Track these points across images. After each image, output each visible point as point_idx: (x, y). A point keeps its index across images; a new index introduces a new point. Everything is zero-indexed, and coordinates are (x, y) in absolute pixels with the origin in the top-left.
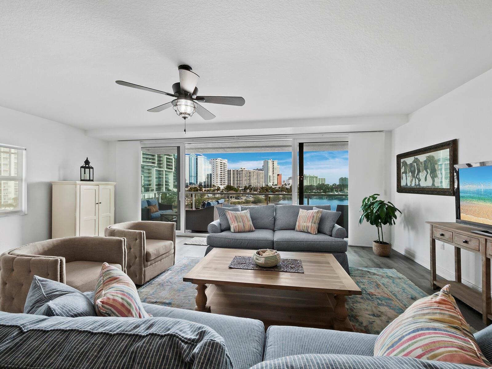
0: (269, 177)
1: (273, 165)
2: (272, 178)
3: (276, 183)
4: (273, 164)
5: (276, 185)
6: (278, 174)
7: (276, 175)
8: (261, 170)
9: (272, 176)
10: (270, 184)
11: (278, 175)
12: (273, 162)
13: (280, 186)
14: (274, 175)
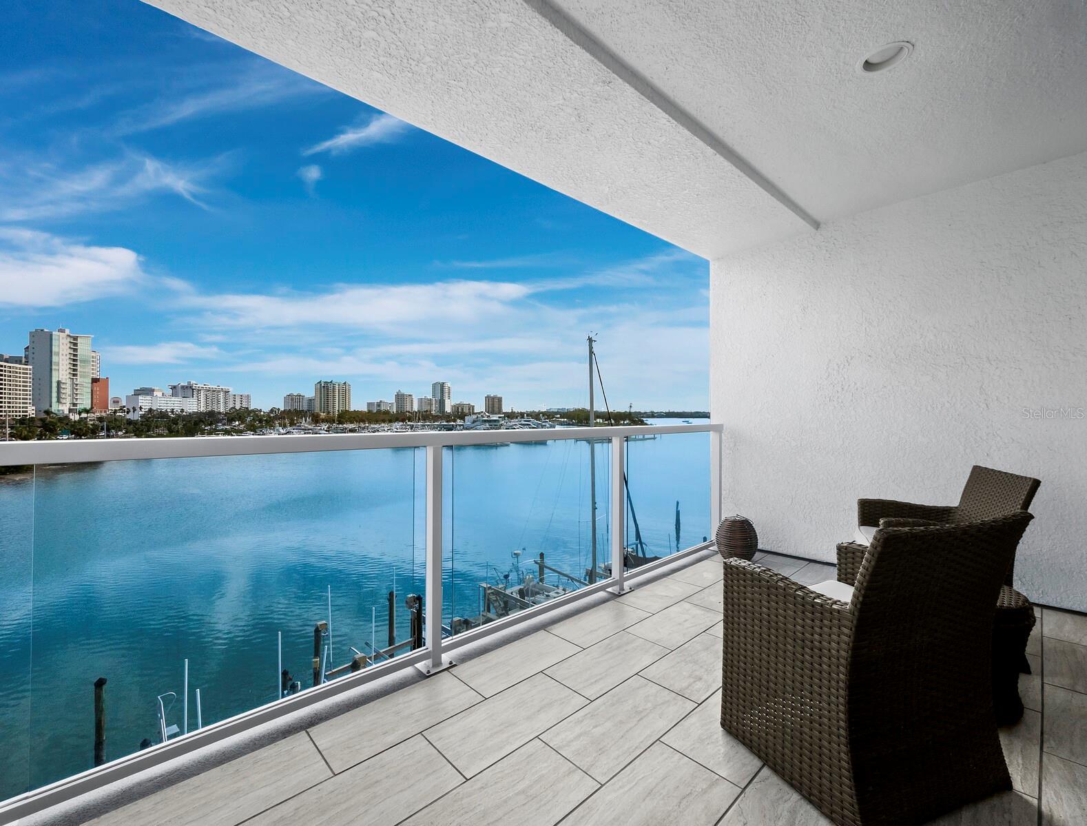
0: (54, 385)
1: (75, 350)
2: (67, 390)
3: (85, 402)
4: (75, 344)
5: (87, 411)
6: (95, 376)
7: (84, 382)
8: (17, 360)
9: (69, 382)
10: (62, 408)
11: (95, 381)
12: (76, 338)
13: (104, 414)
14: (79, 380)
